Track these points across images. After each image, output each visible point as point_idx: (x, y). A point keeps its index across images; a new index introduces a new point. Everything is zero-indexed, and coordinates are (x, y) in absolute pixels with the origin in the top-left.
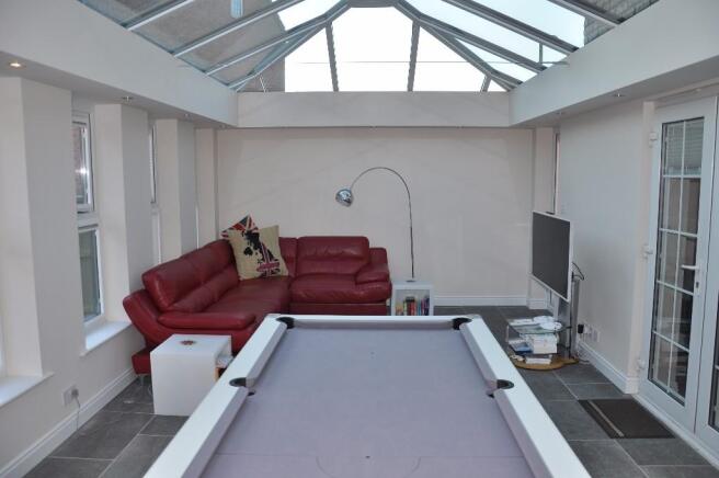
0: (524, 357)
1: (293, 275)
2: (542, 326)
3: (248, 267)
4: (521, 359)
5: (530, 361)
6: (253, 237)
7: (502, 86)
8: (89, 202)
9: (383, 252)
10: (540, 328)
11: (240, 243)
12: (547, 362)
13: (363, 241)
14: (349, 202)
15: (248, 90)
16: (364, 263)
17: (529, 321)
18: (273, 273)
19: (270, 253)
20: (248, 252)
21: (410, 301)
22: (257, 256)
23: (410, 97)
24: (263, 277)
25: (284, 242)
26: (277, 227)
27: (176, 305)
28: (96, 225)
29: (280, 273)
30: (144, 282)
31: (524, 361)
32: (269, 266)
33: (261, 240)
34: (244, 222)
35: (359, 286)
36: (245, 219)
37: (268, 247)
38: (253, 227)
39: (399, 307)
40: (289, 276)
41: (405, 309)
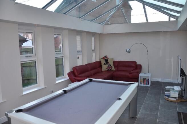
0: (168, 97)
1: (116, 70)
2: (174, 89)
3: (105, 68)
4: (167, 98)
5: (170, 99)
6: (106, 61)
7: (176, 19)
8: (62, 51)
9: (140, 66)
10: (174, 90)
11: (103, 62)
12: (175, 99)
13: (135, 62)
14: (129, 52)
15: (106, 24)
16: (135, 68)
17: (172, 87)
18: (110, 69)
19: (110, 65)
20: (105, 64)
21: (144, 79)
22: (107, 65)
23: (148, 24)
24: (108, 70)
25: (114, 62)
26: (113, 58)
27: (79, 75)
28: (63, 57)
29: (112, 70)
30: (73, 69)
31: (168, 98)
32: (109, 68)
33: (108, 61)
34: (105, 57)
35: (130, 74)
36: (106, 56)
37: (110, 63)
38: (107, 58)
39: (141, 81)
40: (115, 70)
41: (143, 81)
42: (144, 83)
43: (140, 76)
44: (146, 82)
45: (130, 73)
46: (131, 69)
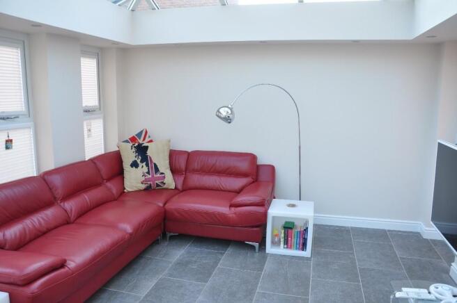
1: (180, 187)
3: (134, 179)
6: (142, 151)
9: (271, 170)
11: (129, 155)
13: (253, 158)
14: (229, 119)
18: (158, 185)
19: (156, 167)
20: (135, 165)
21: (288, 227)
22: (143, 168)
24: (147, 189)
25: (173, 155)
26: (169, 141)
29: (165, 186)
32: (153, 179)
33: (149, 153)
34: (139, 135)
35: (233, 209)
36: (142, 131)
37: (155, 161)
38: (147, 139)
39: (276, 232)
40: (176, 188)
41: (283, 235)
42: (286, 242)
43: (274, 217)
44: (294, 240)
45: (231, 206)
46: (237, 183)
